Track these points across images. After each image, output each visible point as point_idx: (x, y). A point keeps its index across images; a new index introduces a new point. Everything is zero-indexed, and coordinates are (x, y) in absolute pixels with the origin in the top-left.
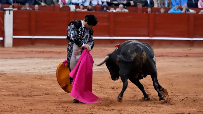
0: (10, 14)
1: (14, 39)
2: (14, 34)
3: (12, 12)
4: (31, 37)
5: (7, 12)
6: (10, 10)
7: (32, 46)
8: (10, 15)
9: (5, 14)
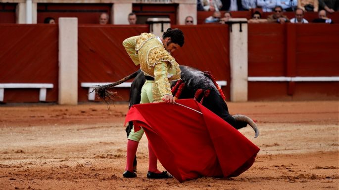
0: (241, 31)
1: (250, 83)
2: (250, 74)
3: (245, 27)
4: (288, 79)
5: (235, 27)
6: (241, 23)
7: (290, 98)
8: (242, 33)
9: (231, 31)
